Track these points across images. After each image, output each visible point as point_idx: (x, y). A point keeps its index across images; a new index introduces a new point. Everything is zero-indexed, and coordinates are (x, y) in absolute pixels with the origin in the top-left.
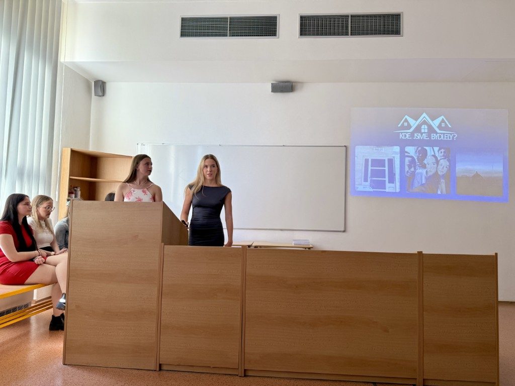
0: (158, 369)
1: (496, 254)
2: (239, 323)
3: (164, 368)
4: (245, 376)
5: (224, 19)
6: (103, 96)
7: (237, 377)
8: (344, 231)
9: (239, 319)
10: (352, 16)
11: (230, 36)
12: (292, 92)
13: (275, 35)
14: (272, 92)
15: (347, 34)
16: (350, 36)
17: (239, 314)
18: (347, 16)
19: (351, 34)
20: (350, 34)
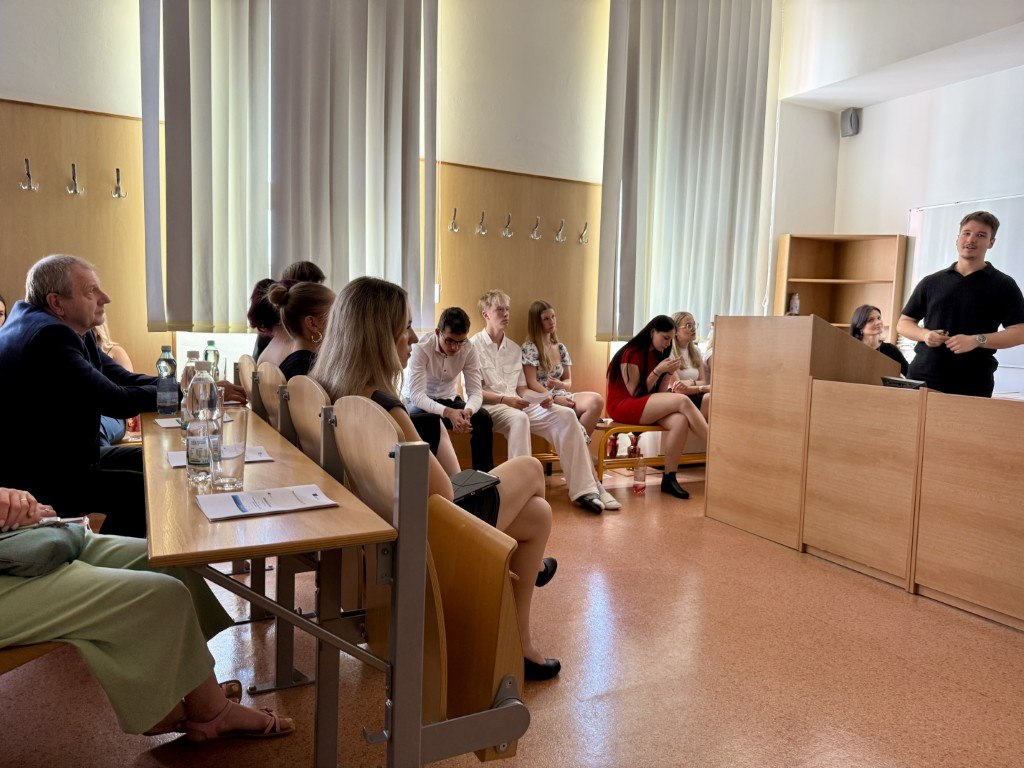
0: (800, 550)
3: (810, 550)
4: (916, 593)
6: (858, 132)
7: (902, 591)
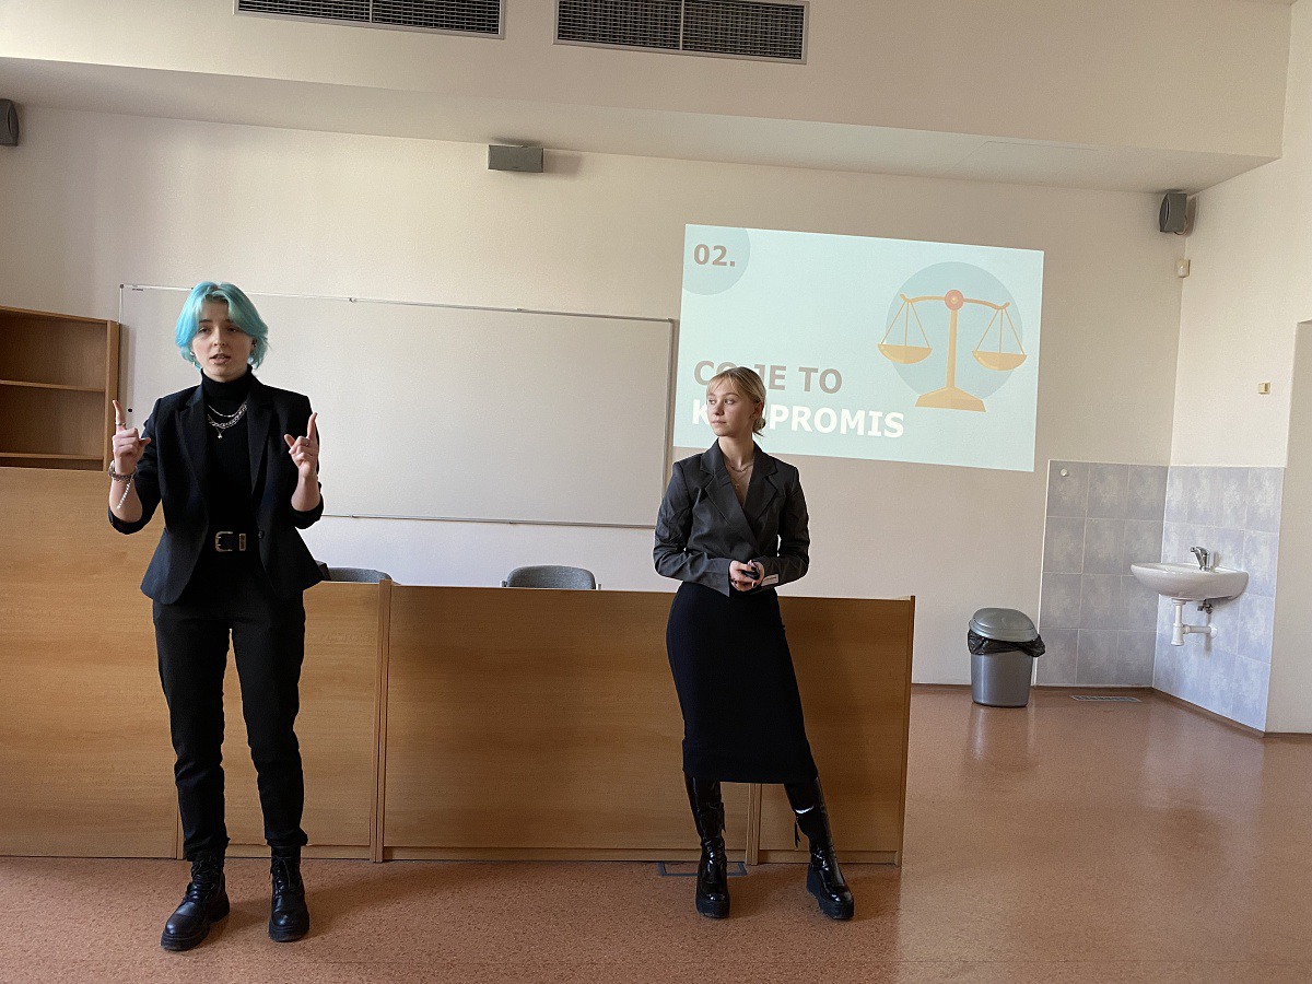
1: (913, 598)
2: (370, 750)
4: (384, 861)
6: (16, 144)
11: (375, 20)
12: (540, 172)
13: (495, 31)
14: (490, 167)
15: (675, 46)
16: (681, 51)
19: (685, 48)
20: (681, 47)
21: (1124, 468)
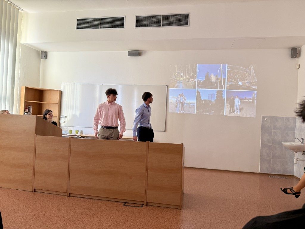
0: (33, 191)
1: (182, 144)
2: (67, 172)
3: (37, 191)
4: (69, 196)
5: (97, 19)
6: (46, 59)
7: (65, 196)
8: (165, 131)
9: (67, 170)
10: (163, 16)
11: (101, 28)
12: (139, 56)
13: (123, 27)
14: (129, 56)
16: (161, 27)
17: (67, 168)
18: (161, 16)
20: (161, 25)
21: (283, 118)
